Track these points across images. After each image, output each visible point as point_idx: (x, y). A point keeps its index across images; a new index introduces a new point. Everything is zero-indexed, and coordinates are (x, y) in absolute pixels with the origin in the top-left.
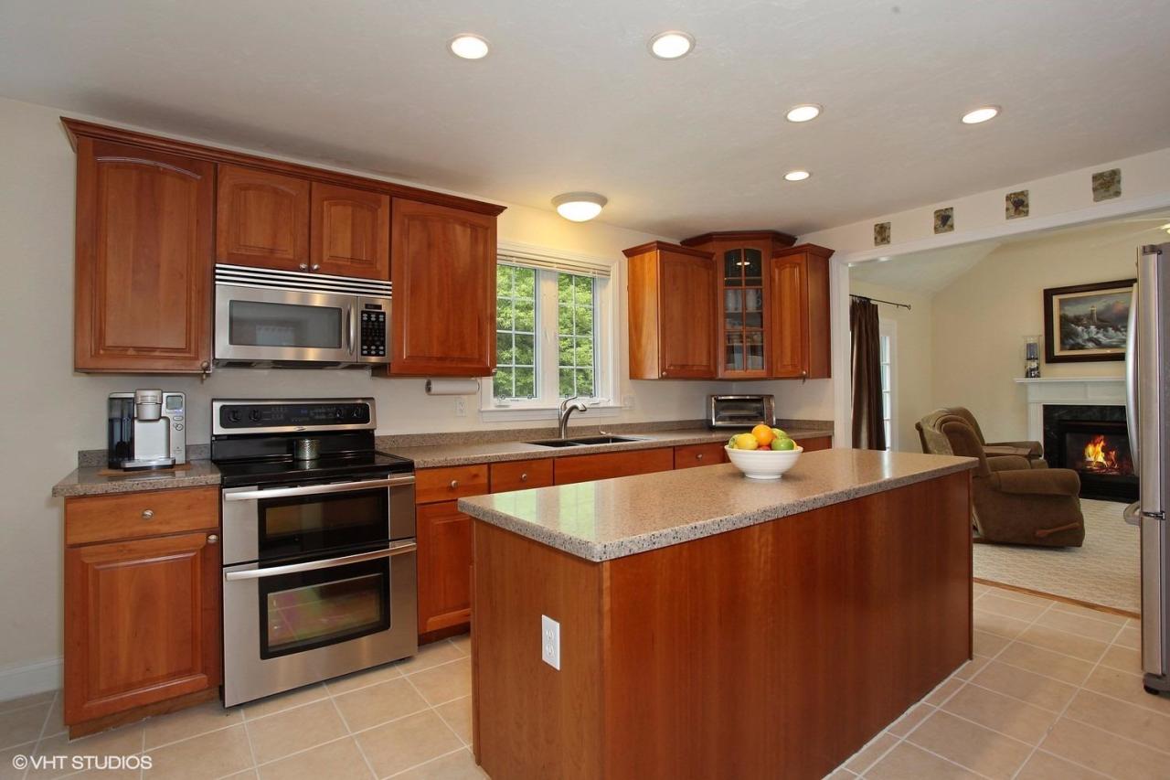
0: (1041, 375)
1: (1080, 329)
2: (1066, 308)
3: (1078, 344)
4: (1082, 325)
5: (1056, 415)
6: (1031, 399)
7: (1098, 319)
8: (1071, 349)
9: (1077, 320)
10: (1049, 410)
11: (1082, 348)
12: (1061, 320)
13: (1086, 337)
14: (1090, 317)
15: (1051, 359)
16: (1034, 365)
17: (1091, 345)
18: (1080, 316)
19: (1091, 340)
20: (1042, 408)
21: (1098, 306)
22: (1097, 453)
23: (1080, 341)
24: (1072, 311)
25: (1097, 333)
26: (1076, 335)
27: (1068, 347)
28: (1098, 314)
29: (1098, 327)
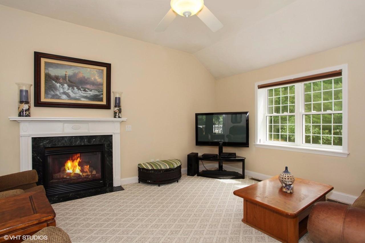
0: (31, 114)
1: (58, 85)
2: (50, 69)
3: (57, 95)
4: (60, 83)
5: (42, 144)
6: (22, 133)
7: (69, 80)
8: (51, 98)
9: (57, 79)
10: (36, 141)
11: (59, 98)
12: (46, 77)
13: (62, 91)
14: (64, 78)
15: (38, 103)
16: (26, 107)
17: (64, 97)
18: (58, 76)
19: (65, 93)
20: (31, 139)
21: (69, 72)
22: (75, 167)
23: (58, 93)
24: (54, 72)
25: (68, 89)
26: (56, 88)
27: (50, 96)
28: (70, 77)
29: (69, 86)
